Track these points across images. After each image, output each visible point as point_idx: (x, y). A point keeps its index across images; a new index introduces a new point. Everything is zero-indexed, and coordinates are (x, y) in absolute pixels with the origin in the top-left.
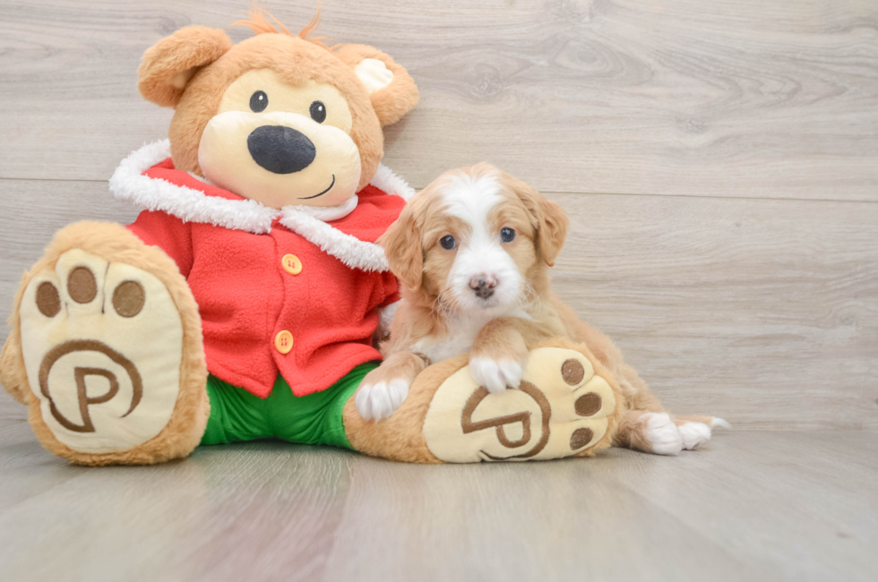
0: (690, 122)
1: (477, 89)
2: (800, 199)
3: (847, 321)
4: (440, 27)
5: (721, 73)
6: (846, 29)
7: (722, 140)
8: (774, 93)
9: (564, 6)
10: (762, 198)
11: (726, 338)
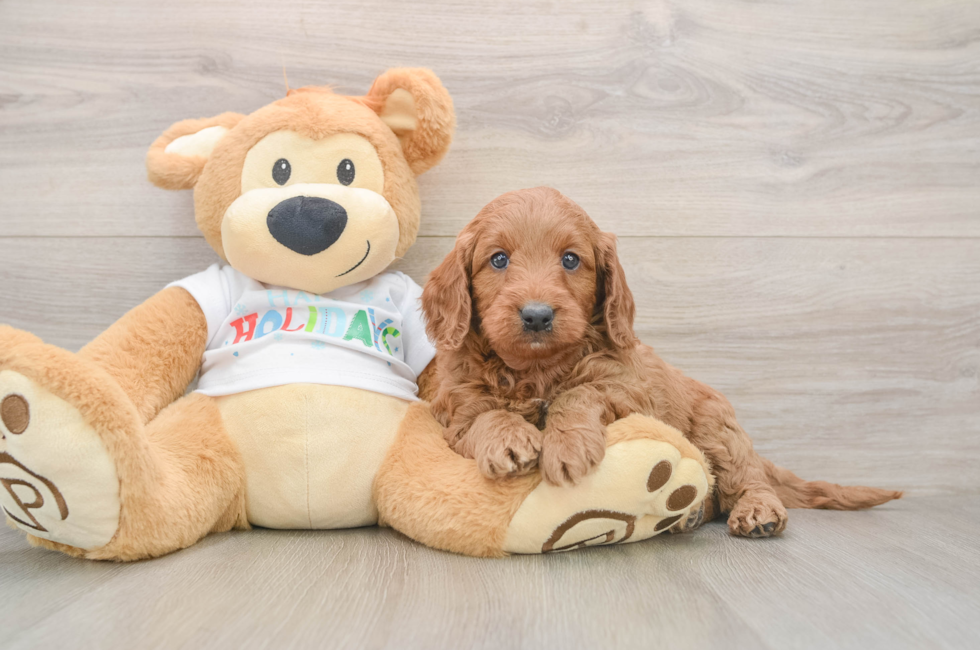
0: (786, 154)
1: (547, 125)
2: (912, 237)
3: (967, 372)
4: (505, 57)
5: (820, 97)
6: (961, 44)
7: (822, 173)
8: (880, 119)
9: (641, 28)
10: (869, 237)
11: (830, 394)
